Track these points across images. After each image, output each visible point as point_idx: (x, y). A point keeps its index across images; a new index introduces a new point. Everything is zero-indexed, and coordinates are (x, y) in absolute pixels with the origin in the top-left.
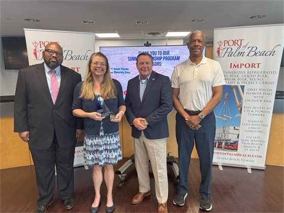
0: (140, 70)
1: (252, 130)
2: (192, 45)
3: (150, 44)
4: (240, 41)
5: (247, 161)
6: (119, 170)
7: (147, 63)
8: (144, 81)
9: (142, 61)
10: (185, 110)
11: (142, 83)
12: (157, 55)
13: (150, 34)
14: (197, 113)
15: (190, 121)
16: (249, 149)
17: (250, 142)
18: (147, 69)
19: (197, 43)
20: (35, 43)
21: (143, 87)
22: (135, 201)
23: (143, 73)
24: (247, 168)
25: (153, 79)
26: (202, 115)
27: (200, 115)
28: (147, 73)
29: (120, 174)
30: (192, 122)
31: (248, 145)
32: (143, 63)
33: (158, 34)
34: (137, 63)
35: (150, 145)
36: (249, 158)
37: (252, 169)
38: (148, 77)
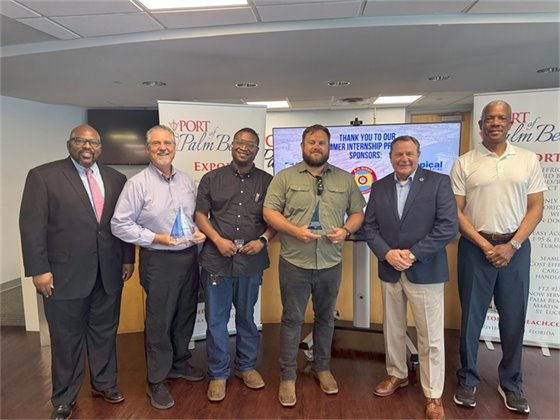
0: (396, 164)
1: (549, 274)
2: (488, 125)
3: (361, 122)
4: (522, 116)
5: (541, 333)
6: (304, 341)
7: (408, 154)
8: (403, 183)
9: (400, 151)
10: (480, 233)
11: (402, 186)
12: (373, 141)
13: (344, 100)
14: (506, 239)
15: (498, 255)
16: (544, 310)
17: (545, 297)
18: (408, 163)
19: (497, 122)
20: (174, 123)
21: (403, 193)
22: (381, 391)
23: (402, 171)
24: (540, 348)
25: (422, 180)
26: (516, 243)
27: (513, 242)
28: (408, 170)
29: (307, 348)
30: (503, 255)
31: (543, 304)
32: (401, 154)
33: (360, 99)
34: (390, 154)
35: (416, 296)
36: (544, 328)
37: (550, 349)
38: (412, 176)
